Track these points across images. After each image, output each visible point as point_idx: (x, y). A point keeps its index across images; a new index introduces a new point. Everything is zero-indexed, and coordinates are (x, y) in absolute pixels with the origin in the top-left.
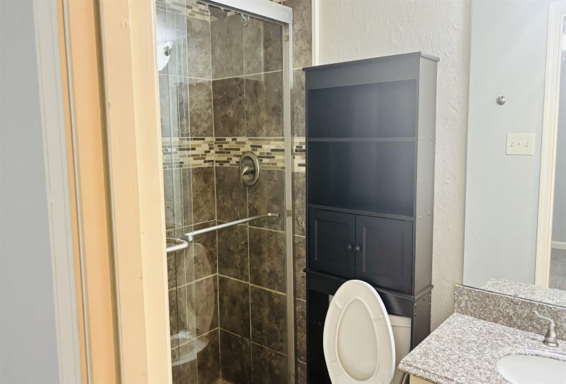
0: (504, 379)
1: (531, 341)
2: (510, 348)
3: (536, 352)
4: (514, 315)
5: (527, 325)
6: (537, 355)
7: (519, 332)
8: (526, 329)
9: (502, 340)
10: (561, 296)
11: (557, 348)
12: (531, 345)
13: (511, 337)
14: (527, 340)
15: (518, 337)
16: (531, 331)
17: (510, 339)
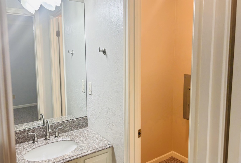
0: (34, 161)
1: (29, 145)
2: (24, 151)
3: (33, 147)
4: (18, 139)
5: (24, 140)
6: (34, 148)
7: (22, 144)
8: (23, 142)
9: (19, 150)
10: (23, 126)
11: (39, 143)
12: (30, 146)
13: (21, 147)
14: (27, 145)
15: (23, 146)
16: (26, 142)
17: (21, 148)
